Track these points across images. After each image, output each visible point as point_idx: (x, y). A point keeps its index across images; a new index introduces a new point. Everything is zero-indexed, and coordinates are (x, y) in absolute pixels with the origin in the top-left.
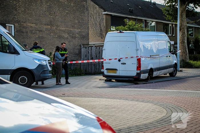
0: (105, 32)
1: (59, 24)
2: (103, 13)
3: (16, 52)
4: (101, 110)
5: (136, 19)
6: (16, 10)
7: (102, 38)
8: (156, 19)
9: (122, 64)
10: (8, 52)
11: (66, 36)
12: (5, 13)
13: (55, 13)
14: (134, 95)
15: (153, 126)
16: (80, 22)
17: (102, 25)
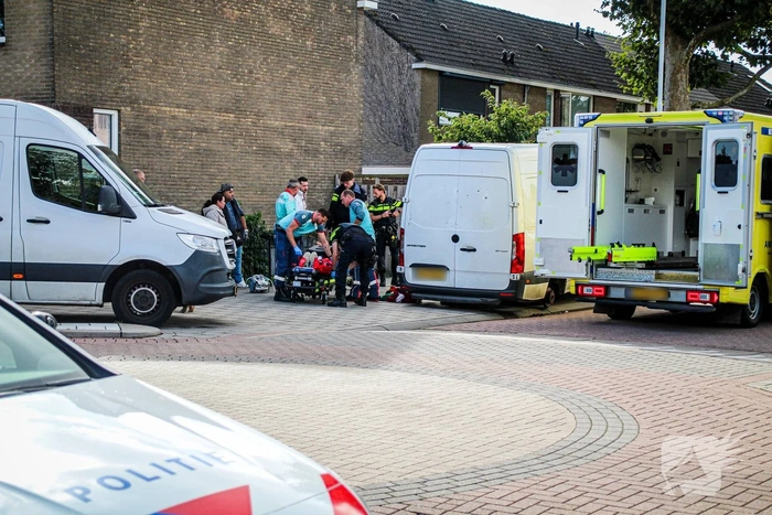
0: (418, 128)
1: (265, 106)
2: (415, 66)
3: (124, 212)
4: (378, 412)
5: (524, 85)
6: (127, 64)
7: (406, 149)
8: (594, 87)
9: (462, 250)
10: (99, 209)
11: (286, 146)
12: (93, 73)
13: (251, 72)
14: (491, 359)
15: (523, 470)
16: (333, 102)
17: (408, 105)
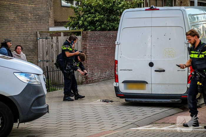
0: (52, 8)
11: (11, 16)
